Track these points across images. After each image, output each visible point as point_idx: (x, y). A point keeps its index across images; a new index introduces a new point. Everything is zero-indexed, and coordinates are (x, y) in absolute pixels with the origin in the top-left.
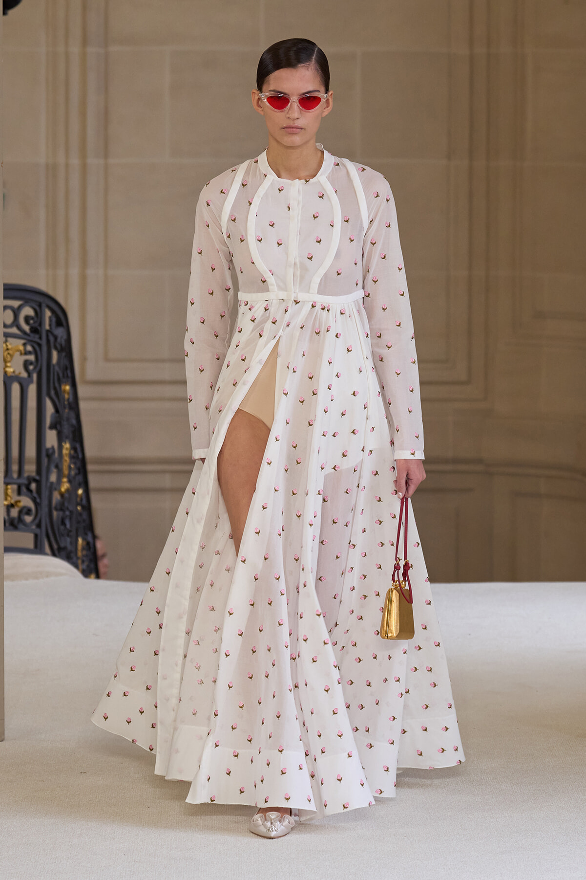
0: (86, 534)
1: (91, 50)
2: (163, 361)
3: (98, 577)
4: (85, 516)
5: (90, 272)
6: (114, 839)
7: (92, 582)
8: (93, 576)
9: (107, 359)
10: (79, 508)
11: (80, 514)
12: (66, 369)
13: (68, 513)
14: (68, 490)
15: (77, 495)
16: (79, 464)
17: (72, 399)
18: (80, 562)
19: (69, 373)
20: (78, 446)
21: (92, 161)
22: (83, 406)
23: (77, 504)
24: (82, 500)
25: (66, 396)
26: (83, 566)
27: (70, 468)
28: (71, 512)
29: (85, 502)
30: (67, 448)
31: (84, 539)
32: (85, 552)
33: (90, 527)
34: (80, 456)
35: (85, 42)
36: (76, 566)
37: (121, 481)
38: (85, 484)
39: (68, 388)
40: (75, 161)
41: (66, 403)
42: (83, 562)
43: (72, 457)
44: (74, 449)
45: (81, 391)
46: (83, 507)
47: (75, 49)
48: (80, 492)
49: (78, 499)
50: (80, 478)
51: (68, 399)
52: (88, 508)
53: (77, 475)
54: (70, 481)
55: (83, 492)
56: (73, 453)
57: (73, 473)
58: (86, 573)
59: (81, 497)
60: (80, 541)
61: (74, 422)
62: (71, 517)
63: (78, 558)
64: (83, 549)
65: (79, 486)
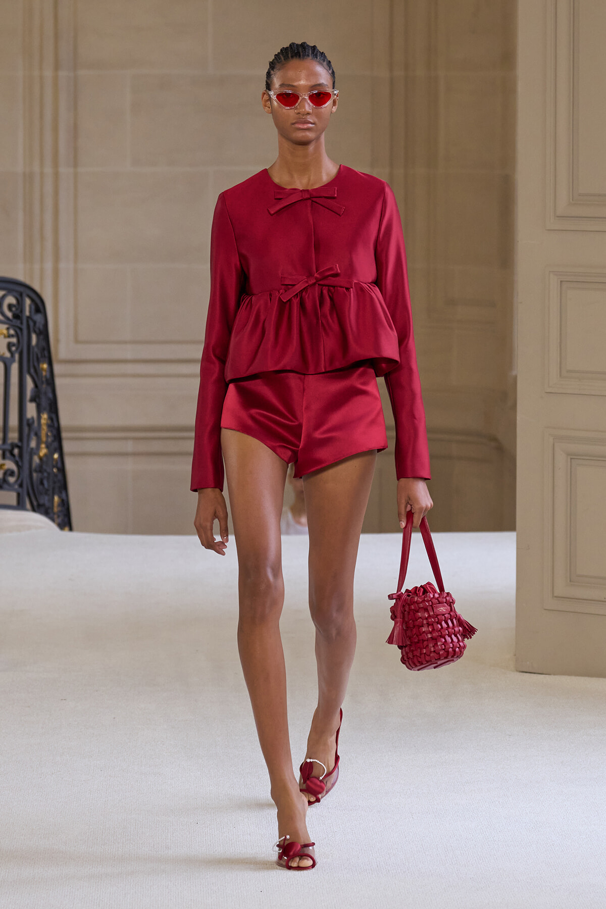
0: (61, 492)
1: (62, 74)
2: (125, 342)
3: (71, 529)
4: (60, 477)
5: (62, 265)
6: (92, 757)
7: (66, 533)
8: (67, 529)
9: (77, 341)
10: (55, 470)
11: (56, 475)
12: (44, 349)
13: (45, 474)
14: (45, 455)
15: (53, 459)
16: (55, 432)
17: (48, 376)
18: (56, 516)
19: (46, 353)
20: (54, 416)
21: (64, 170)
22: (58, 382)
23: (54, 467)
24: (57, 463)
25: (44, 373)
26: (59, 520)
27: (47, 436)
28: (49, 474)
29: (59, 465)
30: (45, 419)
31: (60, 497)
32: (60, 509)
33: (64, 487)
34: (56, 425)
35: (57, 67)
36: (53, 520)
37: (89, 446)
38: (60, 449)
39: (45, 366)
40: (48, 170)
41: (44, 379)
42: (59, 516)
43: (49, 426)
44: (51, 418)
45: (57, 368)
46: (59, 469)
47: (48, 73)
48: (56, 456)
49: (54, 463)
50: (56, 444)
51: (46, 376)
52: (62, 470)
53: (53, 441)
54: (47, 447)
55: (59, 457)
56: (49, 422)
57: (50, 440)
58: (61, 526)
59: (56, 460)
60: (56, 498)
61: (50, 395)
62: (48, 478)
63: (54, 514)
64: (59, 505)
65: (55, 451)
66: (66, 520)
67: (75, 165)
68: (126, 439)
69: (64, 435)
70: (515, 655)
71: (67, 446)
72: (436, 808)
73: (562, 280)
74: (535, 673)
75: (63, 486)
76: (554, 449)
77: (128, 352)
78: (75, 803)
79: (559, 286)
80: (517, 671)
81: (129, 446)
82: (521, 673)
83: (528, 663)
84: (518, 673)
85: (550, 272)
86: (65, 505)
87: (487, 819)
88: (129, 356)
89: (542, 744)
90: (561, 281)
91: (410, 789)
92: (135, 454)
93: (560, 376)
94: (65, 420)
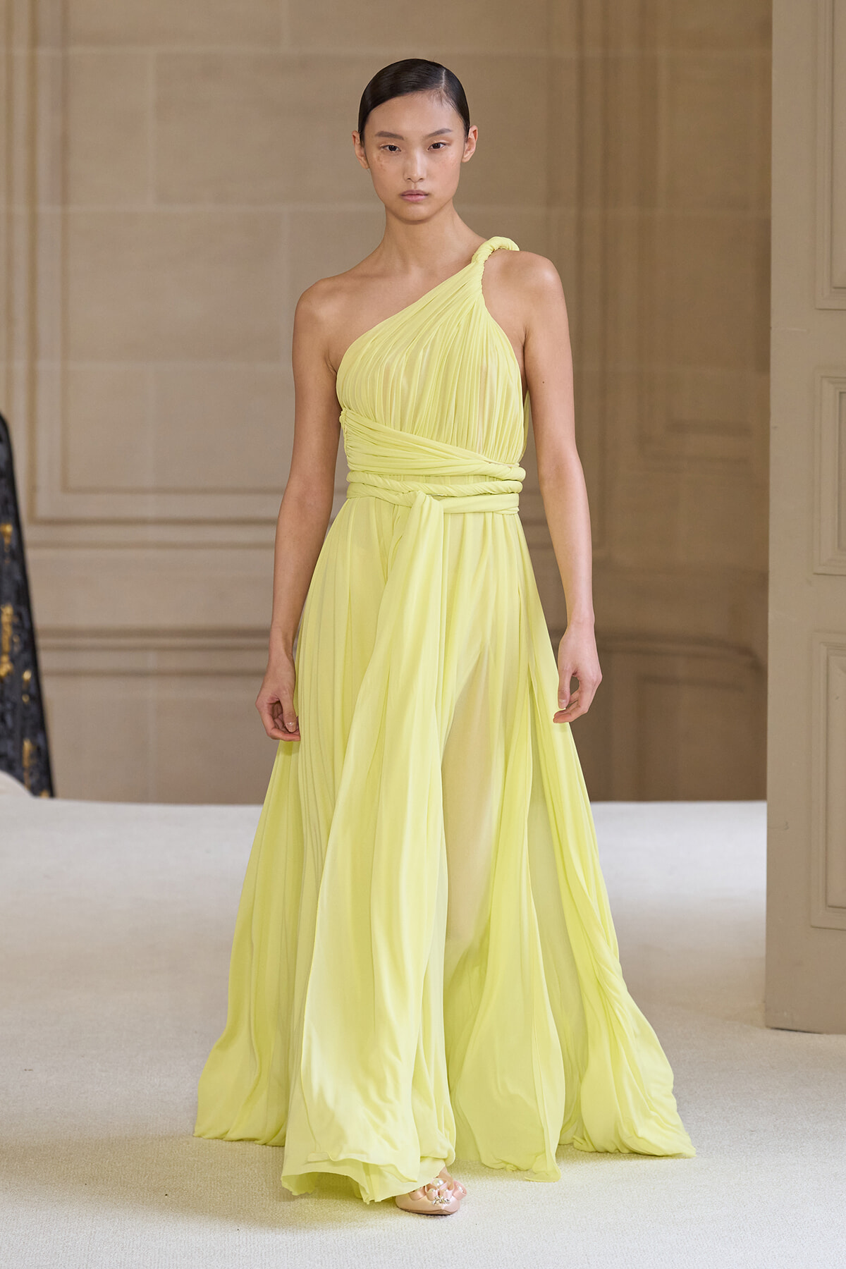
0: (35, 735)
1: (43, 52)
3: (52, 794)
4: (34, 709)
5: (43, 365)
7: (44, 802)
8: (45, 794)
9: (66, 488)
10: (25, 699)
11: (26, 707)
12: (6, 502)
13: (9, 706)
14: (9, 674)
15: (22, 680)
16: (25, 636)
17: (14, 544)
18: (26, 775)
19: (11, 508)
20: (23, 611)
21: (46, 209)
22: (31, 555)
23: (23, 693)
24: (29, 687)
25: (7, 541)
26: (29, 781)
27: (12, 643)
28: (14, 705)
29: (33, 690)
30: (7, 615)
31: (33, 743)
32: (34, 762)
33: (41, 726)
34: (27, 625)
35: (35, 41)
36: (21, 780)
38: (34, 665)
39: (9, 529)
40: (21, 209)
41: (6, 551)
42: (31, 774)
43: (15, 627)
44: (18, 614)
45: (29, 533)
46: (32, 698)
47: (21, 51)
48: (27, 675)
49: (25, 687)
50: (26, 657)
51: (10, 546)
52: (37, 698)
53: (22, 651)
54: (12, 661)
55: (32, 677)
56: (16, 620)
57: (17, 649)
58: (35, 791)
59: (28, 682)
60: (27, 745)
61: (18, 577)
62: (13, 712)
63: (23, 769)
64: (32, 756)
65: (25, 668)
66: (44, 780)
67: (65, 200)
68: (145, 648)
69: (41, 642)
70: (765, 1002)
71: (46, 660)
72: (628, 1249)
73: (842, 391)
74: (796, 1031)
75: (39, 725)
76: (828, 665)
77: (150, 507)
78: (41, 1236)
79: (838, 401)
80: (767, 1027)
81: (151, 661)
82: (774, 1031)
83: (785, 1014)
84: (769, 1031)
85: (822, 377)
86: (43, 758)
87: (709, 1266)
88: (152, 513)
89: (804, 1144)
90: (841, 393)
91: (586, 1217)
92: (161, 674)
93: (839, 546)
94: (43, 616)
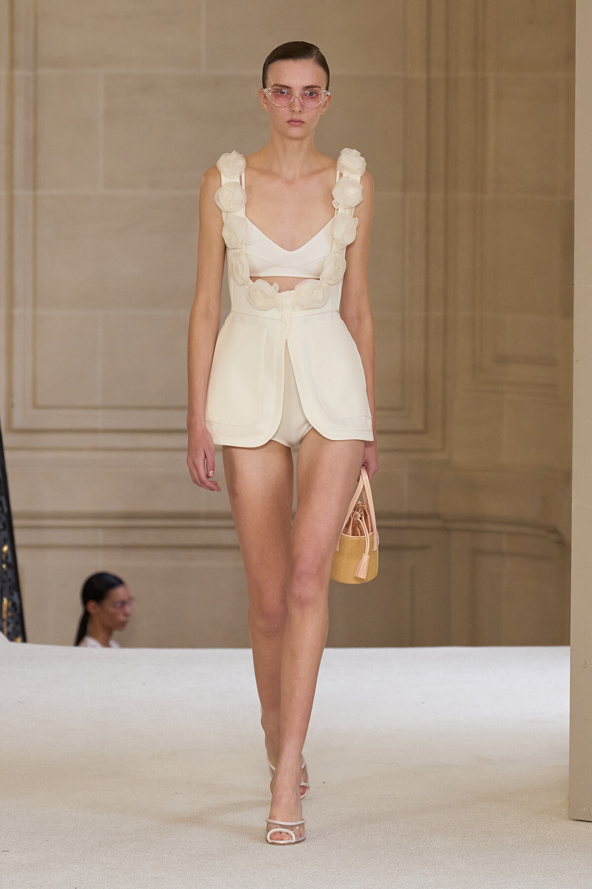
0: (12, 595)
1: (19, 73)
2: (96, 408)
3: (24, 640)
4: (11, 575)
5: (18, 312)
7: (18, 646)
8: (19, 639)
9: (35, 406)
10: (4, 566)
11: (5, 573)
15: (2, 552)
16: (5, 518)
20: (3, 499)
21: (20, 193)
22: (9, 456)
23: (3, 562)
24: (7, 557)
26: (9, 630)
29: (10, 559)
31: (9, 600)
32: (10, 614)
33: (16, 587)
34: (6, 510)
35: (12, 65)
37: (51, 537)
38: (11, 541)
40: (1, 192)
42: (9, 625)
45: (7, 440)
46: (8, 565)
47: (2, 73)
48: (5, 548)
49: (4, 557)
50: (5, 534)
52: (14, 566)
53: (3, 530)
55: (8, 549)
58: (11, 637)
59: (6, 554)
60: (5, 601)
63: (3, 620)
64: (8, 610)
65: (4, 543)
66: (19, 628)
67: (35, 187)
68: (96, 527)
69: (16, 522)
70: (568, 800)
71: (20, 537)
77: (100, 420)
80: (571, 819)
81: (100, 537)
82: (575, 822)
83: (584, 809)
84: (572, 822)
88: (100, 425)
92: (106, 547)
